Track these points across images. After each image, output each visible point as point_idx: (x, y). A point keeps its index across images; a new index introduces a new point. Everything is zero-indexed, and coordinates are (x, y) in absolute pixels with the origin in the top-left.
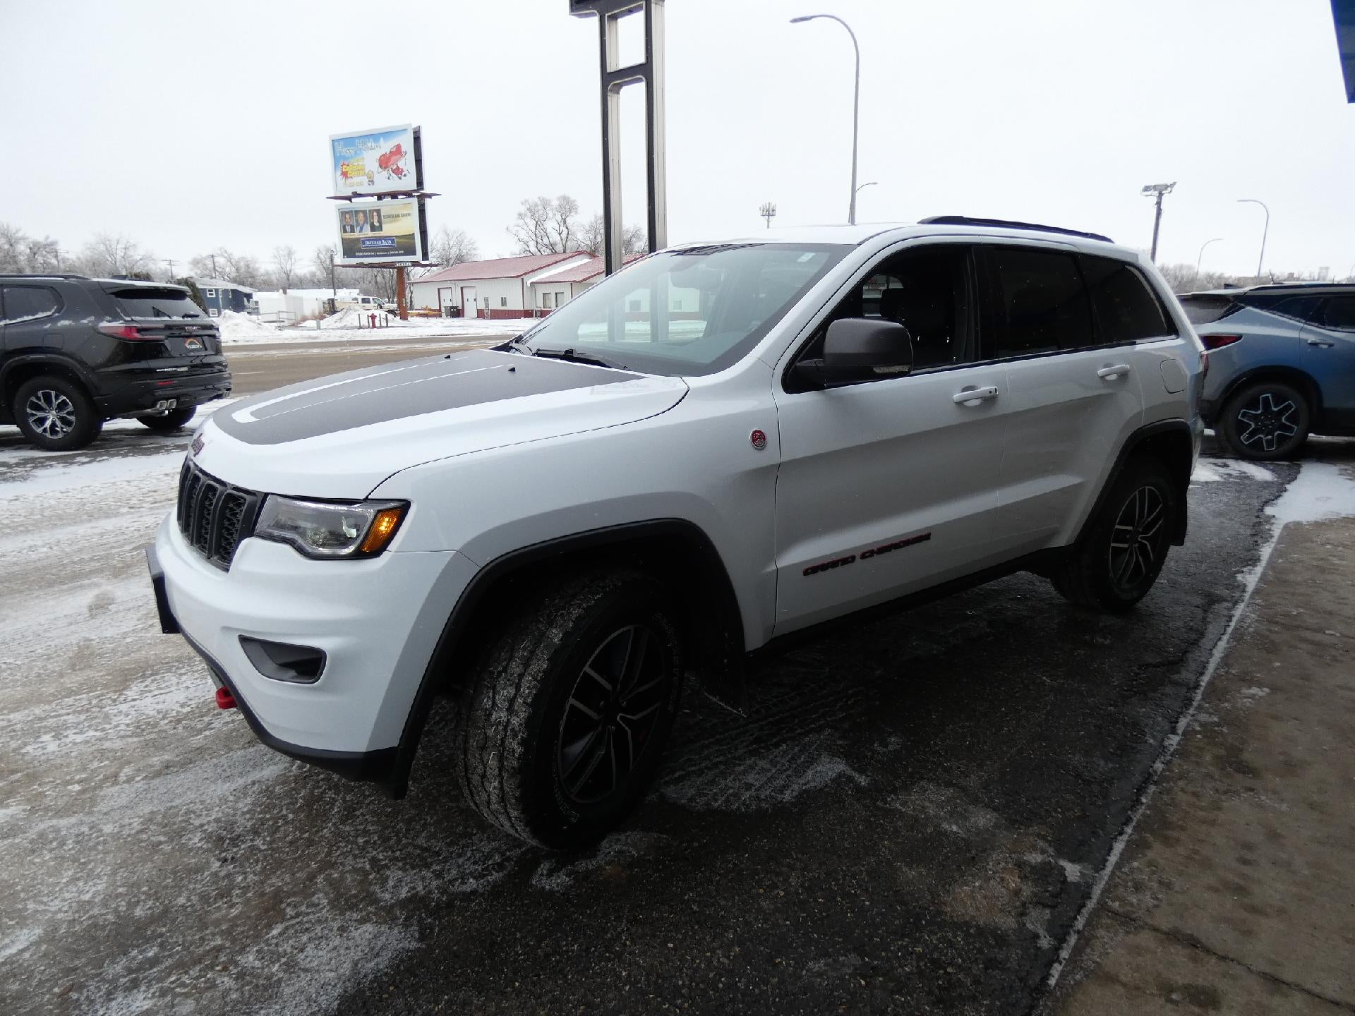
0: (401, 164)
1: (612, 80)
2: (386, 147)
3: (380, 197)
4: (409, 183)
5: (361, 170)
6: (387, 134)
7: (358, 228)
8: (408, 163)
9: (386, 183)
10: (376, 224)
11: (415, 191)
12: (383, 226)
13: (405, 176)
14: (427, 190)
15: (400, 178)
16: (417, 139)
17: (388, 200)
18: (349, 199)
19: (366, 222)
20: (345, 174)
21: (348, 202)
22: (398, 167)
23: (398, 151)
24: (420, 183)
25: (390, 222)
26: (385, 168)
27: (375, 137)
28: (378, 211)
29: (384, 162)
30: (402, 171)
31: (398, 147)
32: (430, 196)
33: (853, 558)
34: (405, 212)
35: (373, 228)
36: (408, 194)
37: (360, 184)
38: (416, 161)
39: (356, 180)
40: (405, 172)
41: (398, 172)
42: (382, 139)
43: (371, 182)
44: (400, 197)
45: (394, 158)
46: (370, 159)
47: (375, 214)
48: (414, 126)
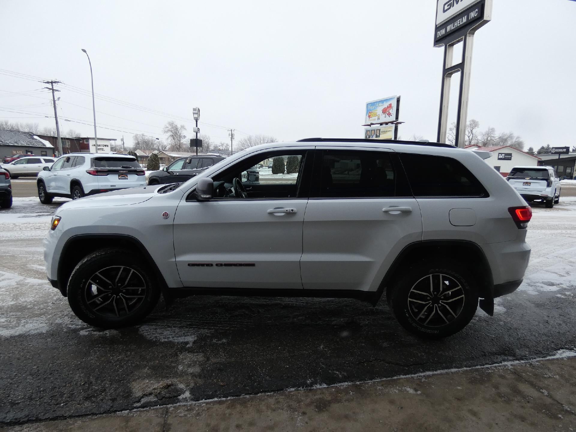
0: (390, 111)
1: (448, 72)
2: (386, 105)
3: (381, 124)
4: (393, 118)
5: (376, 115)
6: (386, 100)
7: (371, 137)
8: (393, 111)
9: (384, 119)
10: (378, 135)
11: (395, 121)
12: (380, 135)
13: (391, 115)
14: (399, 121)
15: (389, 117)
16: (398, 101)
17: (384, 125)
18: (370, 125)
19: (374, 134)
20: (369, 117)
21: (369, 127)
22: (389, 113)
23: (390, 106)
24: (397, 118)
25: (383, 134)
26: (385, 113)
27: (382, 101)
28: (379, 130)
29: (384, 111)
30: (391, 114)
31: (391, 105)
32: (400, 123)
33: (212, 265)
34: (389, 130)
35: (377, 136)
36: (392, 123)
37: (375, 120)
38: (397, 110)
39: (373, 118)
40: (392, 114)
41: (389, 114)
42: (385, 102)
43: (379, 119)
44: (389, 124)
45: (388, 109)
46: (379, 110)
47: (378, 131)
48: (398, 96)
